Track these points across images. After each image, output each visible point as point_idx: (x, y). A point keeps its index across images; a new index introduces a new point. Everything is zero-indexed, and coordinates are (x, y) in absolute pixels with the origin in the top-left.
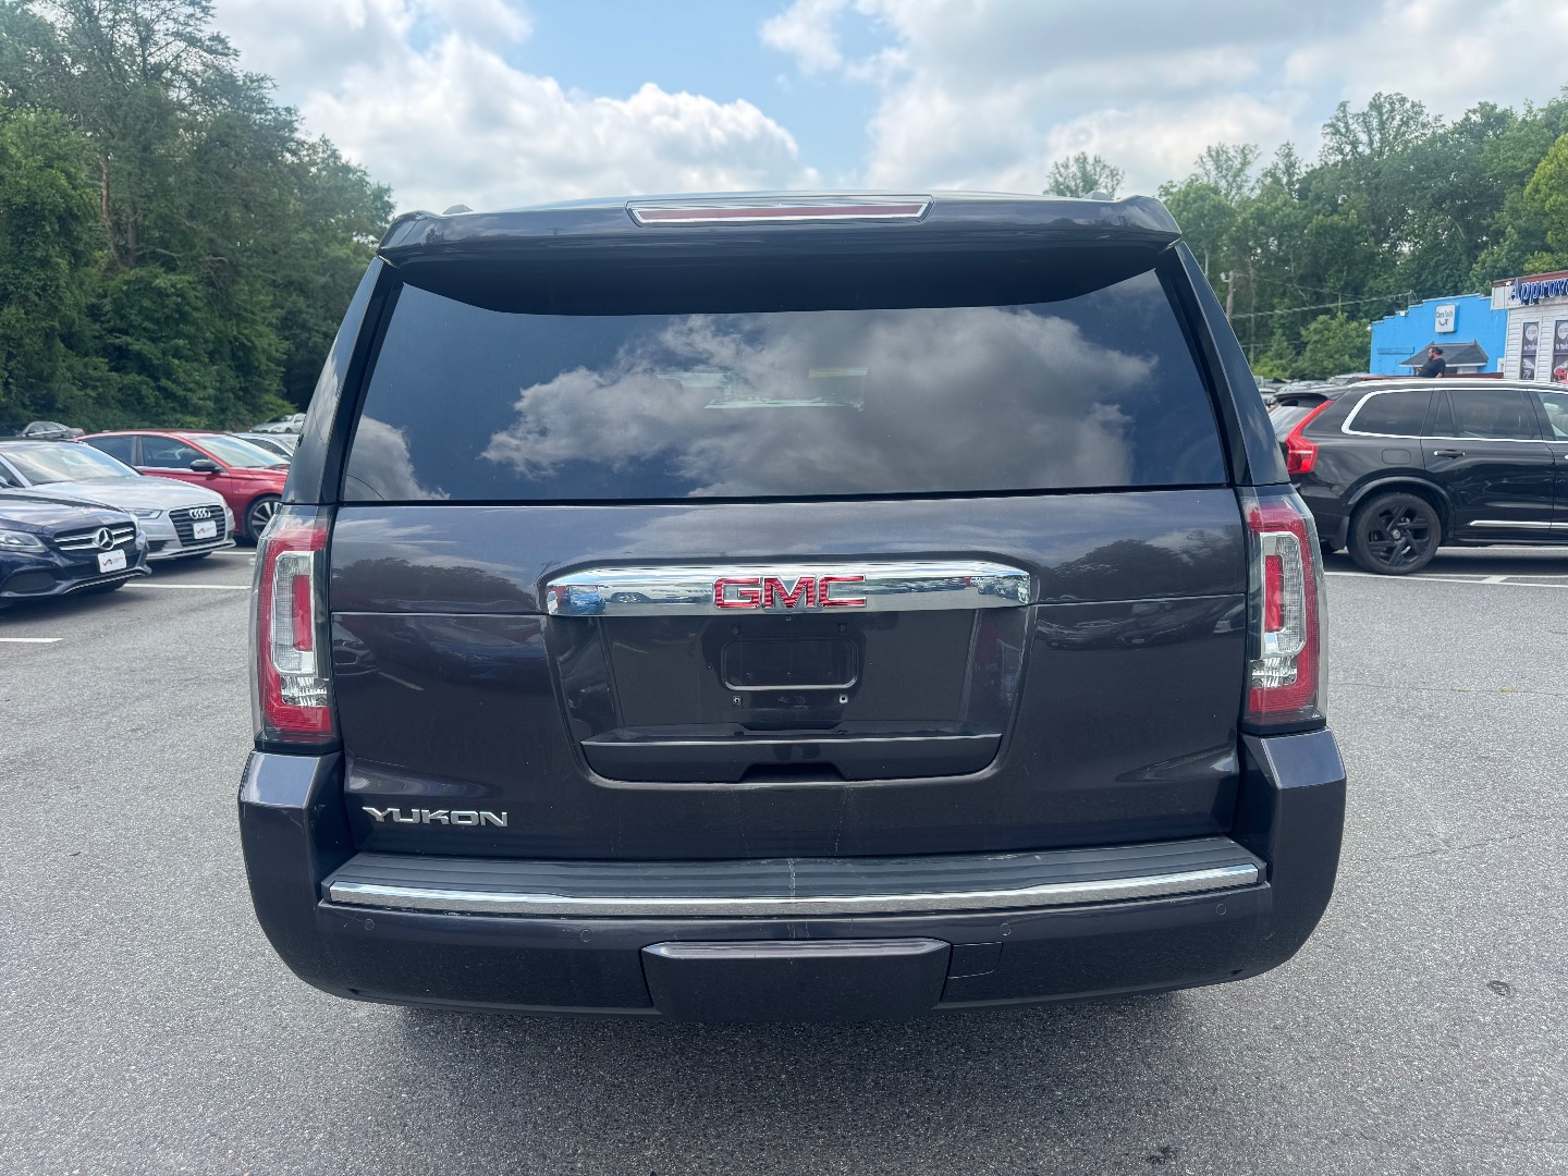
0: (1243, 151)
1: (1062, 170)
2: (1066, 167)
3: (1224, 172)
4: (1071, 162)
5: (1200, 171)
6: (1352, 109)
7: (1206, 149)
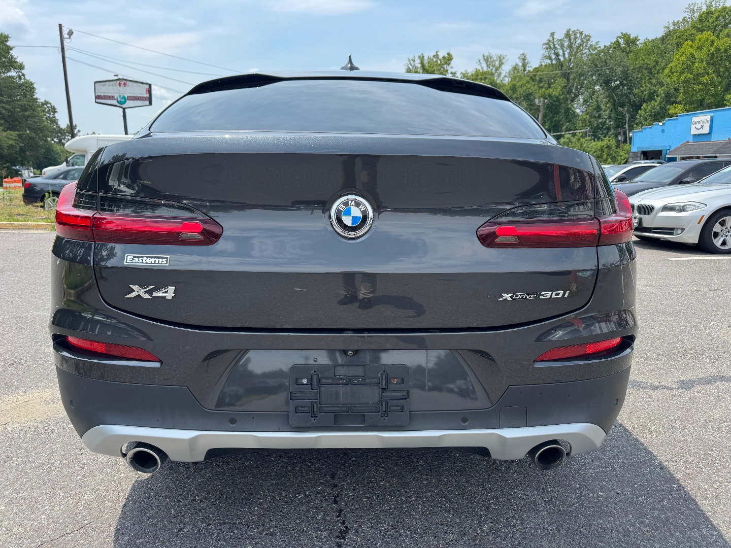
0: (500, 57)
1: (412, 62)
2: (414, 61)
3: (491, 67)
4: (417, 58)
5: (479, 68)
6: (557, 37)
7: (482, 56)
